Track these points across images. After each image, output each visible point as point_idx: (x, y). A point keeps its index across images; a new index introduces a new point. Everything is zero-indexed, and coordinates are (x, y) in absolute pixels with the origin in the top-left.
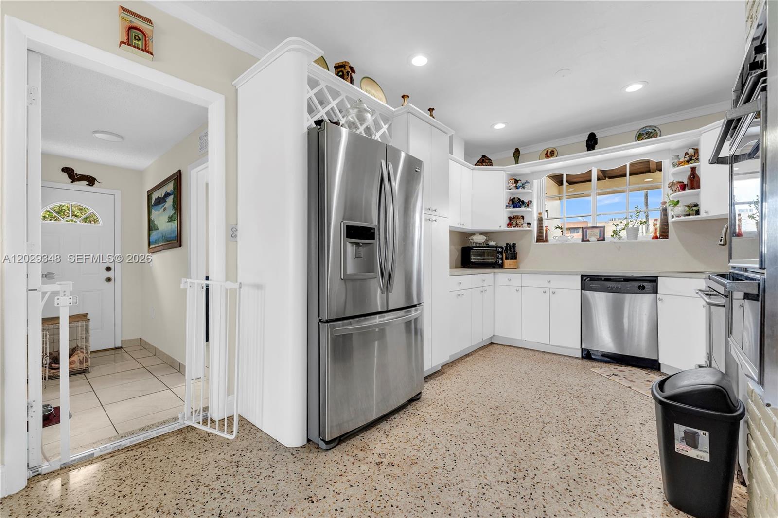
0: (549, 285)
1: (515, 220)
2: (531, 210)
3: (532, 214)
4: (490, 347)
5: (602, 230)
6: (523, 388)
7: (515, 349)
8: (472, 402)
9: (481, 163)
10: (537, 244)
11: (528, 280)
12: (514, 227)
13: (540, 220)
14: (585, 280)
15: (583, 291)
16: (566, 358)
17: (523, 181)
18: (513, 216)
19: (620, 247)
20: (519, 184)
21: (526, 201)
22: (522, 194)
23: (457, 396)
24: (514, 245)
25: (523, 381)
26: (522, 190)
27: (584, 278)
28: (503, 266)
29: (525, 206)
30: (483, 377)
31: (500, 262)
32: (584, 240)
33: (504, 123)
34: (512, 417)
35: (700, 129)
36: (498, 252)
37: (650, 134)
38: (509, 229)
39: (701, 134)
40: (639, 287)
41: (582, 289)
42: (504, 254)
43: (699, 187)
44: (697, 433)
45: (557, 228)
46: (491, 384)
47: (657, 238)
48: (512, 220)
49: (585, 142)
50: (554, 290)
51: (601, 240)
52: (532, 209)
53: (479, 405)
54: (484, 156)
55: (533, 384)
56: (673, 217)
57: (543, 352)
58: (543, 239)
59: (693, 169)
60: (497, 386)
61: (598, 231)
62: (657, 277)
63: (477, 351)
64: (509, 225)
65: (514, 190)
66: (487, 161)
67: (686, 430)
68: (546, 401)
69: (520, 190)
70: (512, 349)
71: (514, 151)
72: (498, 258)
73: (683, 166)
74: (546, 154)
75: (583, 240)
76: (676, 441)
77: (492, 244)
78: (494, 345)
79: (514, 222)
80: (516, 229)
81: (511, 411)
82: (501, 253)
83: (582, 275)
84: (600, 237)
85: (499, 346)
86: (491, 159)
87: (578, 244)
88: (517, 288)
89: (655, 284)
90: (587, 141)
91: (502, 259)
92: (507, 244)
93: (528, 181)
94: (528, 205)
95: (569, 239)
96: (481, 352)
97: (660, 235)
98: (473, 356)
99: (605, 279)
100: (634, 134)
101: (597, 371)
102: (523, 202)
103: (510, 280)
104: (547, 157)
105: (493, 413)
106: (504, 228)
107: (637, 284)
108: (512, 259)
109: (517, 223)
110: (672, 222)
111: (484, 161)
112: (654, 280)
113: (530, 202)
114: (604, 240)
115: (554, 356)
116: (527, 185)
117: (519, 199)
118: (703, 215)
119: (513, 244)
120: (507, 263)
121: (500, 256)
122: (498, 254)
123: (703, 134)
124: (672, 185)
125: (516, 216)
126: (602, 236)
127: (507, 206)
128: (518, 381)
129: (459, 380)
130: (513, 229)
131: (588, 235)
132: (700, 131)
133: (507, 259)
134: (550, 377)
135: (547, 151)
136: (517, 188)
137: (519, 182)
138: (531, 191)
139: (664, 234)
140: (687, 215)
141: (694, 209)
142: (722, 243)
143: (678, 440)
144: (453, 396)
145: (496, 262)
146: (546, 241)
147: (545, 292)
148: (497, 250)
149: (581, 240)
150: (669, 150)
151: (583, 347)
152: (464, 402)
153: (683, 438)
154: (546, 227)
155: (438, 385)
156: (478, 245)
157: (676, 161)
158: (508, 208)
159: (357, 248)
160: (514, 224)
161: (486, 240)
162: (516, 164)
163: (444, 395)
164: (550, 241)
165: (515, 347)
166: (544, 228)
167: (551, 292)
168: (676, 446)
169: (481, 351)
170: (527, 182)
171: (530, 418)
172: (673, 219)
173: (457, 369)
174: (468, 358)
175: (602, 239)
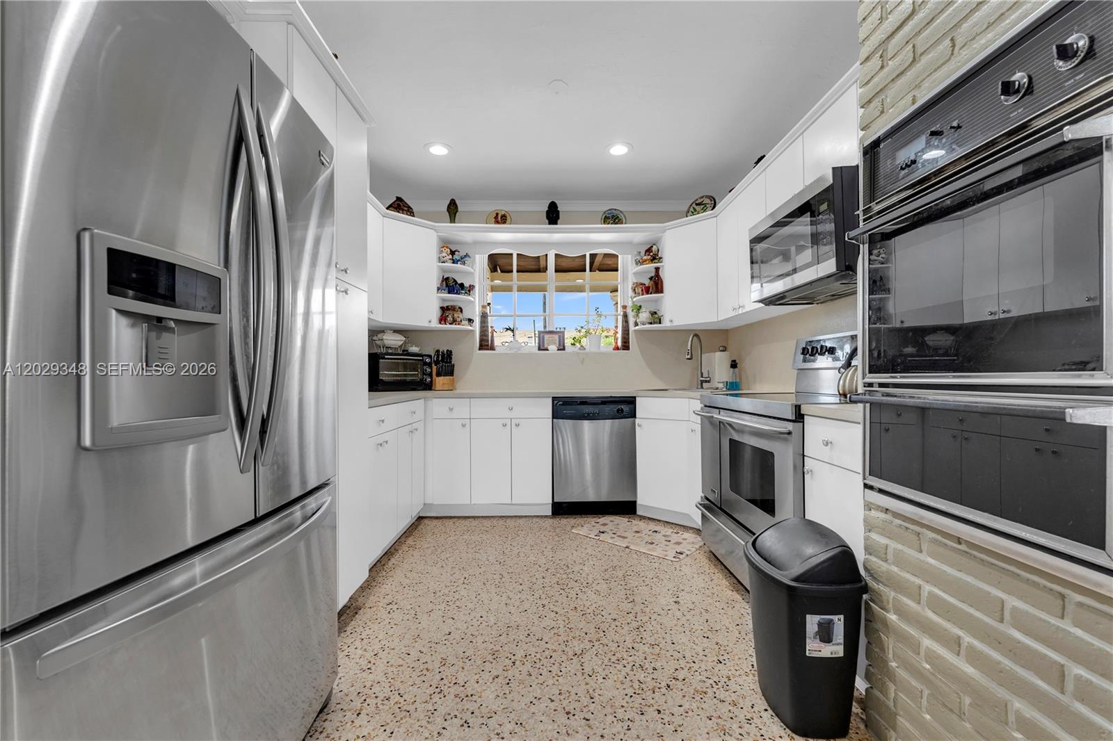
0: (511, 415)
1: (451, 312)
2: (472, 299)
3: (472, 305)
4: (421, 527)
5: (561, 334)
6: (511, 595)
7: (463, 522)
8: (444, 662)
9: (396, 208)
10: (481, 352)
11: (481, 408)
12: (450, 324)
13: (484, 317)
14: (557, 404)
15: (554, 420)
16: (534, 520)
17: (463, 253)
18: (447, 307)
19: (584, 359)
20: (456, 257)
21: (467, 285)
22: (460, 273)
23: (409, 660)
24: (450, 353)
25: (503, 579)
26: (462, 266)
27: (555, 402)
28: (431, 386)
29: (466, 293)
30: (438, 594)
31: (429, 380)
32: (542, 348)
33: (446, 145)
34: (528, 666)
35: (666, 224)
36: (425, 364)
37: (615, 219)
38: (441, 326)
39: (665, 231)
40: (618, 410)
41: (553, 418)
42: (434, 368)
43: (662, 292)
44: (832, 620)
45: (507, 329)
46: (458, 603)
47: (617, 348)
48: (447, 313)
49: (545, 213)
50: (517, 421)
51: (561, 350)
52: (474, 298)
53: (461, 664)
54: (399, 199)
55: (521, 581)
56: (636, 324)
57: (501, 517)
58: (488, 345)
59: (657, 269)
60: (471, 606)
61: (556, 337)
62: (635, 397)
63: (402, 540)
64: (443, 319)
65: (449, 265)
66: (406, 209)
67: (821, 621)
68: (555, 609)
69: (459, 266)
70: (458, 522)
71: (448, 202)
72: (424, 374)
73: (648, 265)
74: (495, 218)
75: (539, 349)
76: (807, 640)
77: (414, 349)
78: (426, 521)
79: (450, 316)
80: (454, 327)
81: (520, 654)
82: (430, 365)
83: (553, 398)
84: (560, 345)
85: (435, 522)
86: (412, 207)
87: (535, 353)
88: (464, 422)
89: (632, 406)
90: (547, 212)
91: (430, 375)
92: (438, 351)
93: (469, 254)
94: (469, 291)
95: (523, 347)
96: (410, 541)
97: (623, 346)
98: (400, 552)
99: (581, 402)
100: (600, 216)
101: (583, 531)
102: (462, 285)
103: (451, 410)
104: (497, 222)
105: (495, 673)
106: (435, 324)
107: (615, 408)
108: (446, 375)
109: (453, 318)
110: (635, 331)
111: (399, 206)
112: (631, 401)
113: (472, 287)
114: (564, 349)
115: (521, 521)
116: (468, 260)
117: (455, 281)
118: (666, 324)
119: (448, 350)
120: (440, 381)
121: (429, 370)
122: (425, 367)
123: (667, 231)
124: (637, 286)
125: (452, 306)
126: (562, 344)
127: (438, 289)
128: (497, 582)
129: (397, 616)
130: (448, 326)
131: (546, 342)
132: (666, 226)
133: (439, 375)
134: (534, 559)
135: (497, 214)
136: (454, 262)
137: (456, 253)
138: (472, 270)
139: (626, 346)
140: (651, 323)
141: (656, 318)
142: (689, 357)
143: (810, 638)
144: (401, 662)
145: (422, 380)
146: (492, 348)
147: (505, 425)
148: (423, 360)
149: (537, 348)
150: (629, 244)
151: (555, 501)
152: (430, 667)
153: (817, 633)
154: (491, 327)
155: (358, 644)
156: (390, 351)
157: (639, 258)
158: (441, 293)
159: (153, 334)
160: (450, 318)
161: (405, 343)
162: (451, 222)
163: (380, 666)
164: (496, 348)
165: (459, 518)
166: (490, 330)
167: (513, 425)
168: (808, 648)
169: (411, 538)
170: (467, 255)
171: (554, 655)
172: (637, 327)
173: (384, 591)
174: (393, 561)
175: (562, 348)
